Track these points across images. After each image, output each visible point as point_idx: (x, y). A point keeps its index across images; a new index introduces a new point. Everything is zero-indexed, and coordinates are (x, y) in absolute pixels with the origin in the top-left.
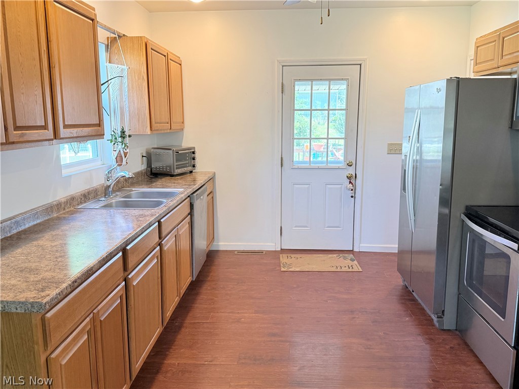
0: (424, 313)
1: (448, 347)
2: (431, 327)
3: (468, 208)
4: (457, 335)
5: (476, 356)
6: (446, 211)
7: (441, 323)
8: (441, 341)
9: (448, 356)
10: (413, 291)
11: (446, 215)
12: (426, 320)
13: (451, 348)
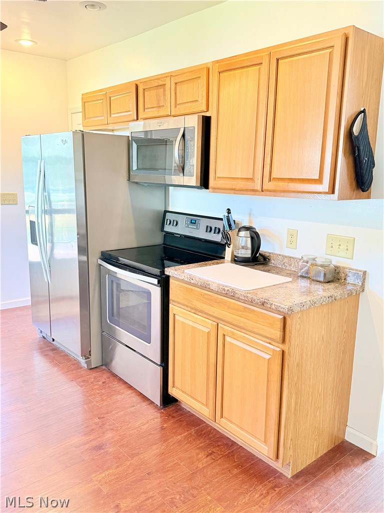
0: (69, 359)
1: (100, 383)
2: (79, 371)
3: (103, 253)
4: (105, 369)
5: (125, 383)
6: (84, 258)
7: (88, 363)
8: (93, 380)
9: (103, 391)
10: (53, 340)
11: (84, 262)
12: (73, 365)
13: (103, 383)
